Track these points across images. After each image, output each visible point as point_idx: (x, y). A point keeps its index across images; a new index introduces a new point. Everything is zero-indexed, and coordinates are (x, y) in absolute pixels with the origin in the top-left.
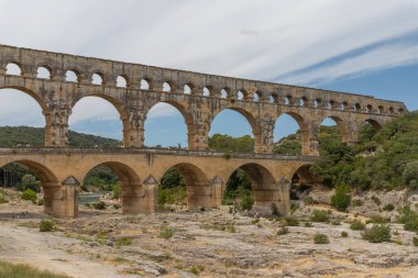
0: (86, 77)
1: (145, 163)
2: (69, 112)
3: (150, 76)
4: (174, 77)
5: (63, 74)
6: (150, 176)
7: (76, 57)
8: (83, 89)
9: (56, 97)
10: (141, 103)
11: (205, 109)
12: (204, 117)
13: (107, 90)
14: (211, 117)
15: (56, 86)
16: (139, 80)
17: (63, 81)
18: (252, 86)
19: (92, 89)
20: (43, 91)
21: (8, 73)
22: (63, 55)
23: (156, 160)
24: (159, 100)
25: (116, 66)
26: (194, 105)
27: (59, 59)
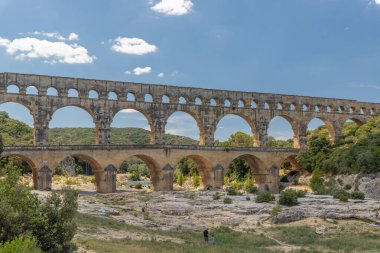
0: (123, 96)
1: (163, 155)
2: (111, 120)
3: (169, 92)
4: (188, 92)
5: (106, 95)
6: (168, 165)
7: (116, 83)
8: (121, 104)
9: (102, 111)
10: (162, 113)
11: (212, 115)
12: (211, 121)
13: (137, 104)
14: (216, 121)
15: (102, 103)
16: (161, 96)
17: (107, 99)
18: (250, 96)
19: (126, 104)
20: (93, 108)
21: (69, 96)
22: (106, 82)
23: (172, 153)
24: (176, 109)
25: (144, 87)
26: (203, 113)
27: (104, 85)
